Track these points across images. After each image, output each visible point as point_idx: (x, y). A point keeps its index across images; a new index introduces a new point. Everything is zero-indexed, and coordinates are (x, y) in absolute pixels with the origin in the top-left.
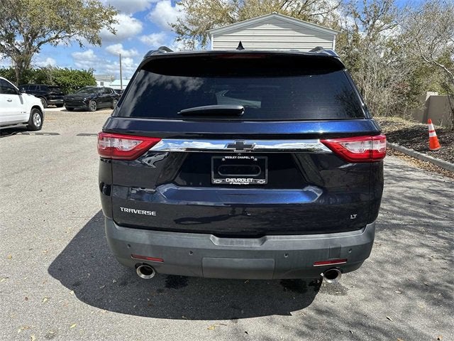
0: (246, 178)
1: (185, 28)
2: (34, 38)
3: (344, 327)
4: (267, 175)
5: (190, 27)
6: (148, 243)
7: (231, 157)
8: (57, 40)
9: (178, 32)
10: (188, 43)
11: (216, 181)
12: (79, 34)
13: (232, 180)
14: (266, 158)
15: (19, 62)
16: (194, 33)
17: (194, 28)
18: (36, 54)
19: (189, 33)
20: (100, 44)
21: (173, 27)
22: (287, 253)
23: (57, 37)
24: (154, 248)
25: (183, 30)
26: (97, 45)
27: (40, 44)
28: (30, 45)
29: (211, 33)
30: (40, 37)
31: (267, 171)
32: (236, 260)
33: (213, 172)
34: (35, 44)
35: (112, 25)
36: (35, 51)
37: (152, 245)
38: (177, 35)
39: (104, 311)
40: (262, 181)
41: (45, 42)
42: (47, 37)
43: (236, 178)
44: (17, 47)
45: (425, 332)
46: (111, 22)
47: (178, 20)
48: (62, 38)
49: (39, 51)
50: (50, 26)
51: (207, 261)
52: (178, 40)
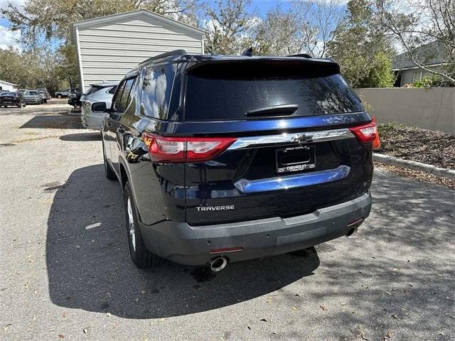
0: (301, 164)
1: (21, 15)
3: (353, 271)
4: (315, 160)
5: (28, 16)
7: (290, 149)
9: (13, 20)
10: (28, 33)
11: (280, 171)
13: (291, 168)
14: (314, 146)
16: (34, 22)
17: (33, 17)
19: (27, 22)
21: (4, 13)
22: (334, 220)
24: (235, 238)
25: (20, 19)
29: (75, 25)
31: (315, 157)
32: (302, 234)
33: (277, 163)
38: (12, 23)
40: (312, 166)
43: (294, 165)
45: (398, 259)
47: (10, 6)
51: (281, 239)
52: (13, 30)
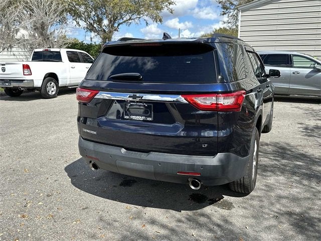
0: (141, 116)
2: (115, 20)
4: (152, 115)
6: (92, 149)
7: (133, 104)
8: (130, 21)
11: (125, 117)
12: (147, 15)
13: (134, 117)
14: (152, 105)
15: (104, 39)
18: (116, 32)
20: (161, 22)
21: (220, 3)
22: (159, 163)
23: (130, 19)
26: (159, 23)
27: (119, 25)
28: (112, 26)
29: (239, 9)
30: (119, 19)
31: (152, 112)
33: (124, 112)
34: (116, 25)
35: (171, 6)
36: (115, 30)
37: (94, 151)
38: (223, 10)
39: (79, 190)
40: (150, 119)
41: (122, 23)
42: (125, 19)
43: (136, 116)
44: (104, 28)
46: (170, 4)
48: (134, 19)
49: (119, 30)
50: (125, 11)
51: (118, 162)
52: (223, 14)
